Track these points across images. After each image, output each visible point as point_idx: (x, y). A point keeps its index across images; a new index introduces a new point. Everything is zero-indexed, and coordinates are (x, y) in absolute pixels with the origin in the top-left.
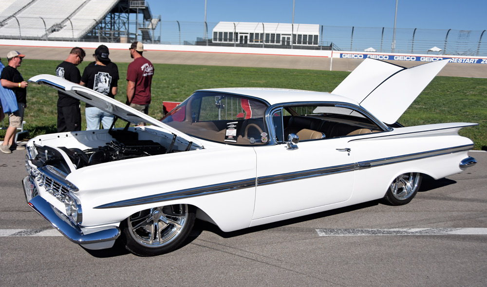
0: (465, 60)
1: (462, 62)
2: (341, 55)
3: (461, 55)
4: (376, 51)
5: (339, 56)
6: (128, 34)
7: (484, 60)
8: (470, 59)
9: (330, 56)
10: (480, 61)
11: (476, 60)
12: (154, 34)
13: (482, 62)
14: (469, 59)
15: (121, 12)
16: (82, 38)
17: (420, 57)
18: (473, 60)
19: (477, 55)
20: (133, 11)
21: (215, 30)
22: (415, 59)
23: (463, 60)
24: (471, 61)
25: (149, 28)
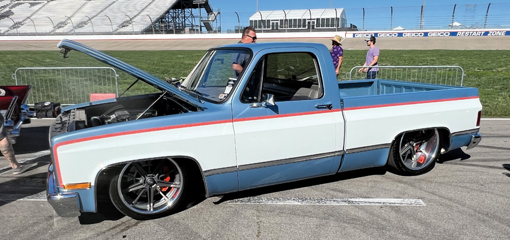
0: (472, 33)
1: (469, 35)
2: (354, 34)
3: (469, 28)
4: (404, 30)
5: (351, 36)
6: (192, 26)
7: (491, 32)
8: (477, 32)
9: (344, 36)
10: (486, 33)
11: (483, 33)
12: (214, 25)
13: (489, 35)
14: (475, 32)
15: (183, 8)
16: (145, 31)
17: (428, 33)
18: (480, 33)
19: (485, 28)
20: (195, 6)
21: (251, 19)
22: (423, 35)
23: (469, 34)
24: (477, 34)
25: (209, 20)
